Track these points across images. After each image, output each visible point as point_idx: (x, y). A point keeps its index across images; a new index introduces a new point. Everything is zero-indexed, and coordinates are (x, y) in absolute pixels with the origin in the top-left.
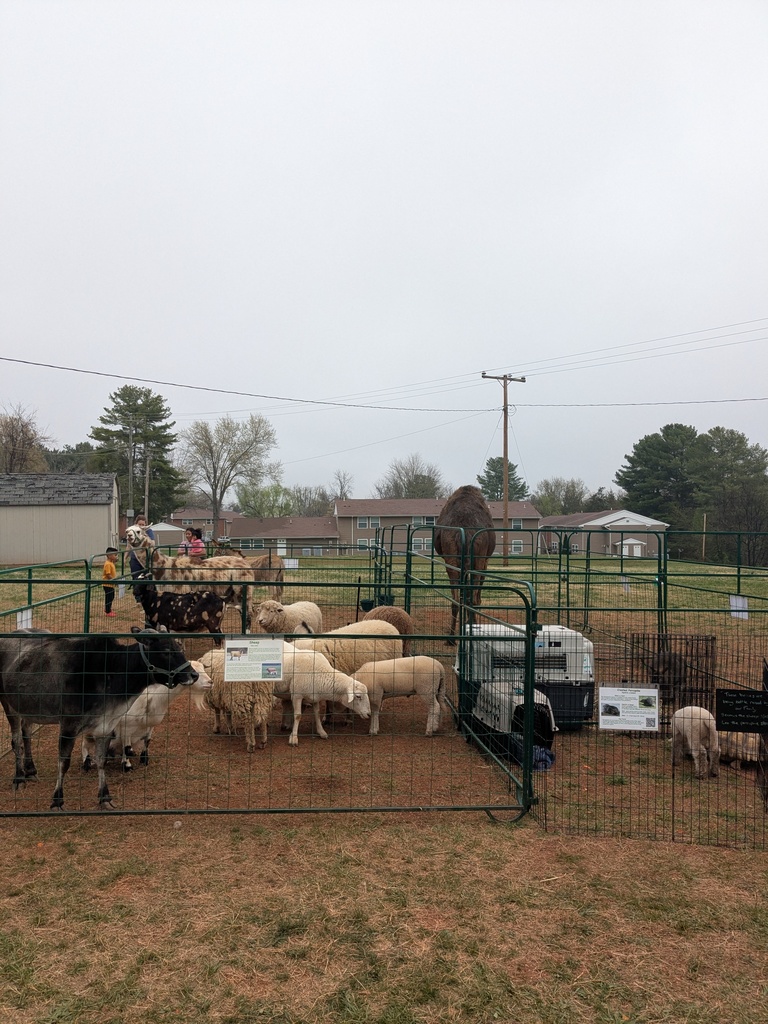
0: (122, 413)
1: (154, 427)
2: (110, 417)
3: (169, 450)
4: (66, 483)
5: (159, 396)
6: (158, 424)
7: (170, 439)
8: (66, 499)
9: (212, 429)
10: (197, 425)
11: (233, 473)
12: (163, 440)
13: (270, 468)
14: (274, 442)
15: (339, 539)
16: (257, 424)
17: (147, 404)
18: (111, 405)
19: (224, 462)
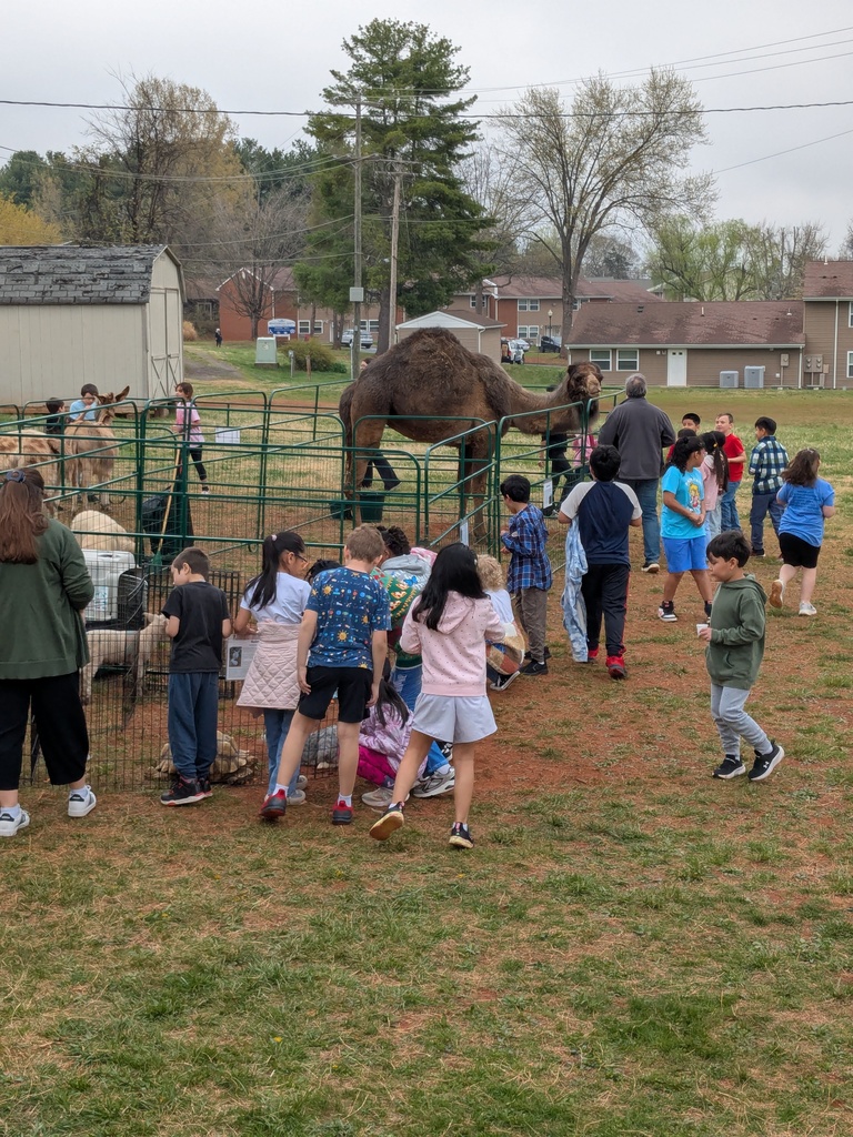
0: (368, 81)
1: (433, 110)
2: (343, 90)
3: (461, 157)
4: (73, 265)
5: (443, 41)
6: (439, 102)
7: (462, 134)
8: (71, 292)
9: (566, 104)
10: (534, 98)
11: (606, 203)
12: (450, 136)
13: (687, 189)
14: (698, 132)
15: (806, 351)
16: (662, 90)
17: (417, 59)
18: (346, 64)
19: (588, 178)
